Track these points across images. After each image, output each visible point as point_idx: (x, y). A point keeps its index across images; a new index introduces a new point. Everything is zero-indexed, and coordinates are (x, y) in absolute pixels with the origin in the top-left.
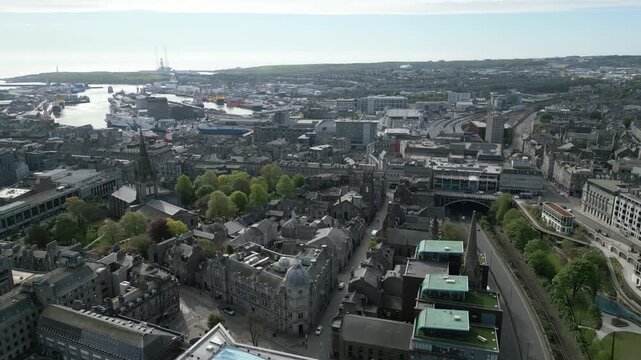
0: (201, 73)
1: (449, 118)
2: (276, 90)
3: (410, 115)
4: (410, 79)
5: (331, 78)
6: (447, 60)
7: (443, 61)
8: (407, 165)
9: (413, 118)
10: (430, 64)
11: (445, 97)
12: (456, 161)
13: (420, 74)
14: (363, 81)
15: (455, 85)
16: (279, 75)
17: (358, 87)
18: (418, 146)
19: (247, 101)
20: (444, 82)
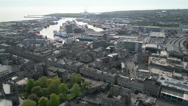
0: (96, 14)
1: (178, 37)
2: (115, 21)
3: (160, 36)
4: (165, 17)
5: (135, 16)
6: (180, 9)
7: (179, 9)
8: (147, 79)
9: (161, 37)
10: (174, 11)
11: (178, 26)
12: (177, 78)
13: (169, 15)
14: (146, 18)
15: (183, 20)
16: (118, 15)
17: (144, 20)
18: (157, 63)
19: (103, 25)
20: (178, 19)
